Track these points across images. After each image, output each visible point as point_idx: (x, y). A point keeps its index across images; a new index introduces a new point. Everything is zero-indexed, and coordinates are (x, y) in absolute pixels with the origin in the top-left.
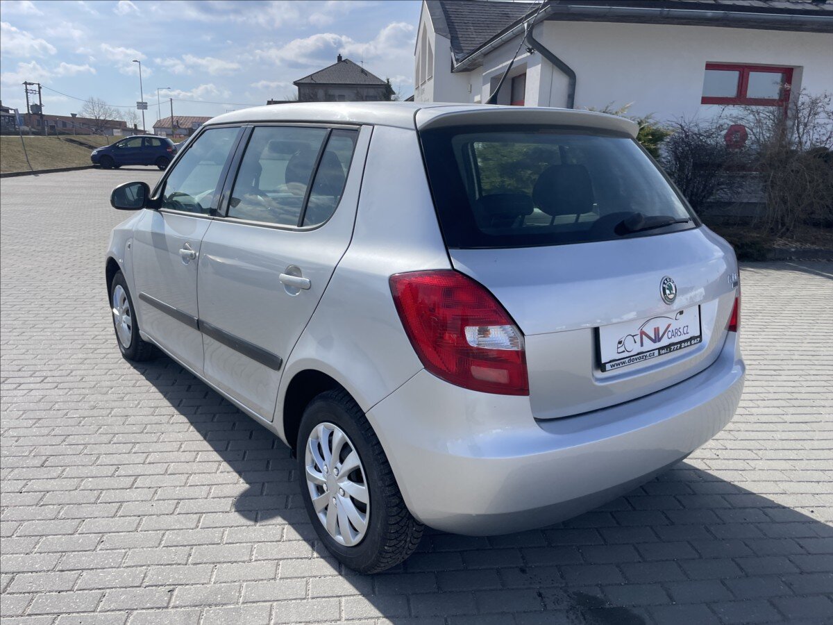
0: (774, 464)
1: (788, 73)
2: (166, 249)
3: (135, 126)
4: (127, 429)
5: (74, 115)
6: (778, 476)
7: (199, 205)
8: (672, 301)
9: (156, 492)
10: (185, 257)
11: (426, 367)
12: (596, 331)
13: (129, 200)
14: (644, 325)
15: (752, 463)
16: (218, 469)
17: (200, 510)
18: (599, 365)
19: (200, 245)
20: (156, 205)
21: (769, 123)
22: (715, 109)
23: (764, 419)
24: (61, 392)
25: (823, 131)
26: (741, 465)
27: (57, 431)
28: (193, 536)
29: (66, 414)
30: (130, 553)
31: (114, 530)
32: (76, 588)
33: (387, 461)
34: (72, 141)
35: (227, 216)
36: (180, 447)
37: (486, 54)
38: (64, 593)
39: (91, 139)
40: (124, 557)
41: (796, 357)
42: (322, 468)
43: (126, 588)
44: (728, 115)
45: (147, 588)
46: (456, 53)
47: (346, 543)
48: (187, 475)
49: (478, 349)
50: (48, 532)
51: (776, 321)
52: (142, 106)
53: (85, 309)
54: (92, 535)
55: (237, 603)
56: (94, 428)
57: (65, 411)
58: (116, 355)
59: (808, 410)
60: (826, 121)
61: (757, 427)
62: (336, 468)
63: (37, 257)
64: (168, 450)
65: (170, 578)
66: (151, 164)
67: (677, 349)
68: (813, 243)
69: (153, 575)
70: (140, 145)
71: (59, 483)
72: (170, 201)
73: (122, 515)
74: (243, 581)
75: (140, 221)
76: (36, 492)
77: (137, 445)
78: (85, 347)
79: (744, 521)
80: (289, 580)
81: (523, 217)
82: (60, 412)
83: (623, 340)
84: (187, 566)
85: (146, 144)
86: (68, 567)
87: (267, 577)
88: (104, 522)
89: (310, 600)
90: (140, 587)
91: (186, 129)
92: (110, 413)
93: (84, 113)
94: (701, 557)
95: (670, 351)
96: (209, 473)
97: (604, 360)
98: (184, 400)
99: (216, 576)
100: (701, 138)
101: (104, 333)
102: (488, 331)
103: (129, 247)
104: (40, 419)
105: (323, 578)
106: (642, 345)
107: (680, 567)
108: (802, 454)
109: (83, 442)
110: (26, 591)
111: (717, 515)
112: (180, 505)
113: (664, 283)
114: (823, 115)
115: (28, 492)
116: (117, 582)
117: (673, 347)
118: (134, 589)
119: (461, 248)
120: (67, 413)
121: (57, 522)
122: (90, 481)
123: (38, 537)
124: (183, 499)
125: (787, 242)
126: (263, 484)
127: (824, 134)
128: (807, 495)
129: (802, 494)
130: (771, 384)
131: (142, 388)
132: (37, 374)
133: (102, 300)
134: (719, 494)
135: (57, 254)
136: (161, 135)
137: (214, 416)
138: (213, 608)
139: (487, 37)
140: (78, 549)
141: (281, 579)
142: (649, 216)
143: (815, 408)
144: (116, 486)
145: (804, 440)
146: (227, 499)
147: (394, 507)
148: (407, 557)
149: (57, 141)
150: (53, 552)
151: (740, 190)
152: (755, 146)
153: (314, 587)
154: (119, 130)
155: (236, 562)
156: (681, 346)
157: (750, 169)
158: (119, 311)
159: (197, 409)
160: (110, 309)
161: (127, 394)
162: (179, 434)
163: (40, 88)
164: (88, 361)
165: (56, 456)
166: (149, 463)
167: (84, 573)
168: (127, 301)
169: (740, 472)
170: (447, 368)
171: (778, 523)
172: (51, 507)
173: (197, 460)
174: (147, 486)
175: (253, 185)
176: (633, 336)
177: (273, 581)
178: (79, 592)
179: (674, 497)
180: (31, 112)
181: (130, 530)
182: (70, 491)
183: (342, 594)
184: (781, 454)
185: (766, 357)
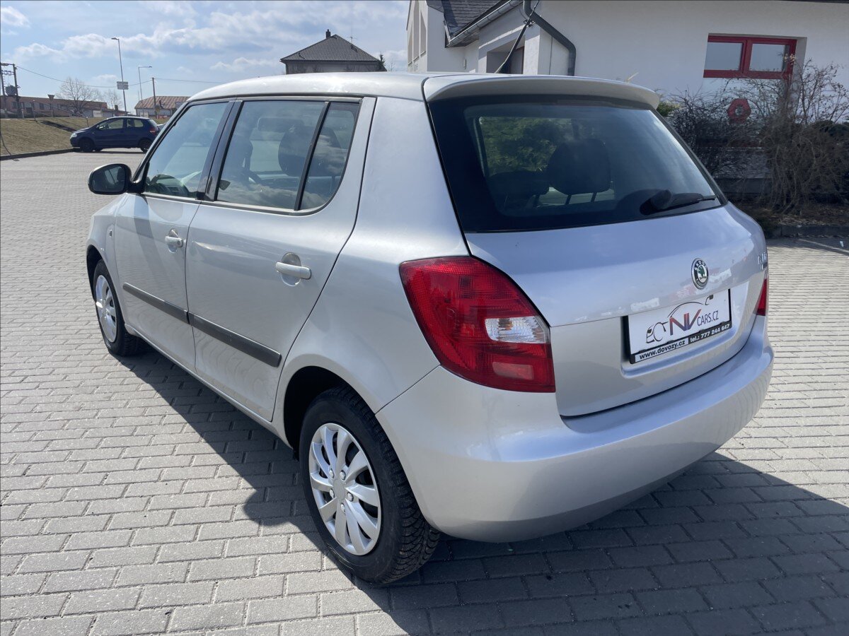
0: (802, 453)
1: (791, 45)
2: (151, 236)
3: (116, 107)
4: (116, 431)
5: (51, 97)
6: (807, 465)
7: (185, 188)
8: (704, 285)
9: (148, 502)
10: (171, 245)
11: (442, 364)
12: (625, 320)
13: (108, 184)
14: (673, 312)
15: (780, 452)
16: (215, 474)
17: (197, 520)
18: (628, 356)
19: (188, 232)
20: (139, 189)
21: (775, 96)
22: (719, 83)
23: (786, 404)
24: (43, 393)
25: (829, 104)
26: (767, 454)
27: (39, 436)
28: (190, 550)
29: (49, 417)
30: (122, 571)
31: (103, 545)
32: (64, 612)
33: (397, 459)
34: (49, 123)
35: (216, 199)
36: (174, 450)
37: (481, 28)
38: (51, 619)
39: (70, 121)
40: (115, 576)
41: (813, 338)
42: (328, 473)
43: (118, 611)
44: (732, 88)
45: (142, 611)
46: (449, 27)
47: (358, 552)
48: (182, 482)
49: (499, 343)
50: (31, 549)
51: (789, 300)
52: (123, 86)
53: (67, 301)
54: (80, 551)
55: (242, 625)
56: (79, 431)
57: (48, 414)
58: (102, 351)
59: (830, 393)
60: (833, 93)
61: (779, 412)
62: (342, 471)
63: (15, 246)
64: (161, 454)
65: (166, 599)
66: (134, 147)
67: (707, 337)
68: (819, 219)
69: (148, 596)
70: (121, 127)
71: (42, 494)
72: (153, 184)
73: (112, 528)
74: (248, 599)
75: (121, 207)
76: (17, 504)
77: (127, 449)
78: (68, 342)
79: (776, 515)
80: (297, 596)
81: (538, 197)
82: (42, 415)
83: (652, 328)
84: (186, 584)
85: (128, 125)
86: (54, 589)
87: (273, 593)
88: (92, 536)
89: (321, 618)
90: (134, 609)
91: (169, 110)
92: (96, 415)
93: (62, 94)
94: (735, 557)
95: (700, 339)
96: (206, 479)
97: (633, 351)
98: (176, 399)
99: (218, 594)
100: (705, 112)
101: (87, 327)
102: (510, 323)
103: (111, 234)
104: (20, 423)
105: (334, 593)
106: (672, 334)
107: (715, 568)
108: (829, 441)
109: (67, 447)
110: (9, 617)
111: (748, 509)
112: (176, 515)
113: (696, 266)
114: (829, 87)
115: (9, 505)
116: (109, 605)
117: (703, 335)
118: (128, 612)
119: (478, 232)
120: (50, 415)
121: (40, 537)
122: (76, 491)
123: (21, 556)
124: (178, 508)
125: (793, 219)
126: (266, 489)
127: (830, 107)
128: (839, 486)
129: (833, 484)
130: (791, 366)
131: (130, 386)
132: (17, 373)
133: (85, 291)
134: (747, 487)
135: (35, 243)
136: (143, 116)
137: (210, 415)
138: (216, 630)
139: (481, 9)
140: (65, 568)
141: (289, 595)
142: (677, 193)
143: (837, 391)
144: (105, 496)
145: (829, 425)
146: (227, 507)
147: (407, 508)
148: (424, 562)
149: (35, 124)
150: (37, 572)
151: (745, 166)
152: (760, 121)
153: (325, 603)
154: (99, 112)
155: (239, 578)
156: (711, 333)
157: (755, 145)
158: (103, 303)
159: (191, 407)
160: (93, 301)
161: (114, 393)
162: (172, 436)
163: (15, 68)
164: (71, 358)
165: (39, 463)
166: (141, 469)
167: (72, 596)
168: (110, 290)
169: (768, 462)
170: (466, 365)
171: (812, 516)
172: (34, 521)
173: (193, 464)
174: (138, 494)
175: (244, 166)
176: (663, 324)
177: (280, 598)
178: (67, 617)
179: (702, 491)
180: (6, 94)
181: (122, 544)
182: (55, 502)
183: (356, 611)
184: (808, 442)
185: (782, 338)
